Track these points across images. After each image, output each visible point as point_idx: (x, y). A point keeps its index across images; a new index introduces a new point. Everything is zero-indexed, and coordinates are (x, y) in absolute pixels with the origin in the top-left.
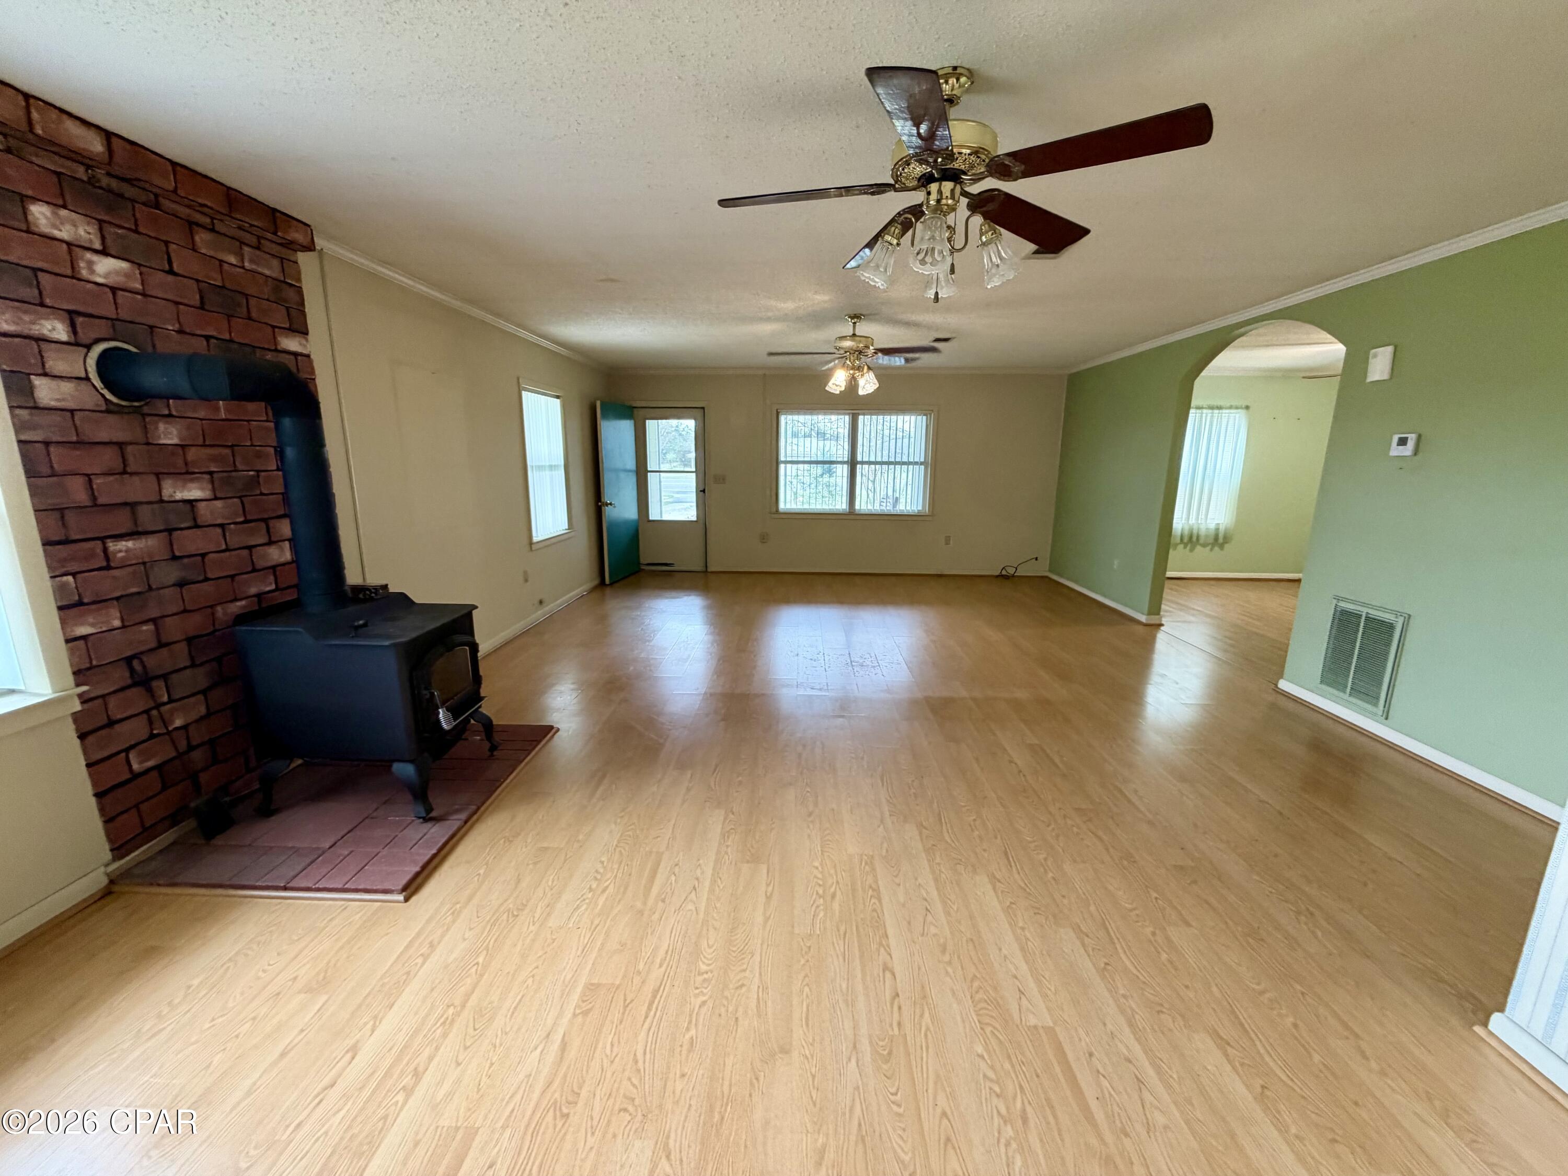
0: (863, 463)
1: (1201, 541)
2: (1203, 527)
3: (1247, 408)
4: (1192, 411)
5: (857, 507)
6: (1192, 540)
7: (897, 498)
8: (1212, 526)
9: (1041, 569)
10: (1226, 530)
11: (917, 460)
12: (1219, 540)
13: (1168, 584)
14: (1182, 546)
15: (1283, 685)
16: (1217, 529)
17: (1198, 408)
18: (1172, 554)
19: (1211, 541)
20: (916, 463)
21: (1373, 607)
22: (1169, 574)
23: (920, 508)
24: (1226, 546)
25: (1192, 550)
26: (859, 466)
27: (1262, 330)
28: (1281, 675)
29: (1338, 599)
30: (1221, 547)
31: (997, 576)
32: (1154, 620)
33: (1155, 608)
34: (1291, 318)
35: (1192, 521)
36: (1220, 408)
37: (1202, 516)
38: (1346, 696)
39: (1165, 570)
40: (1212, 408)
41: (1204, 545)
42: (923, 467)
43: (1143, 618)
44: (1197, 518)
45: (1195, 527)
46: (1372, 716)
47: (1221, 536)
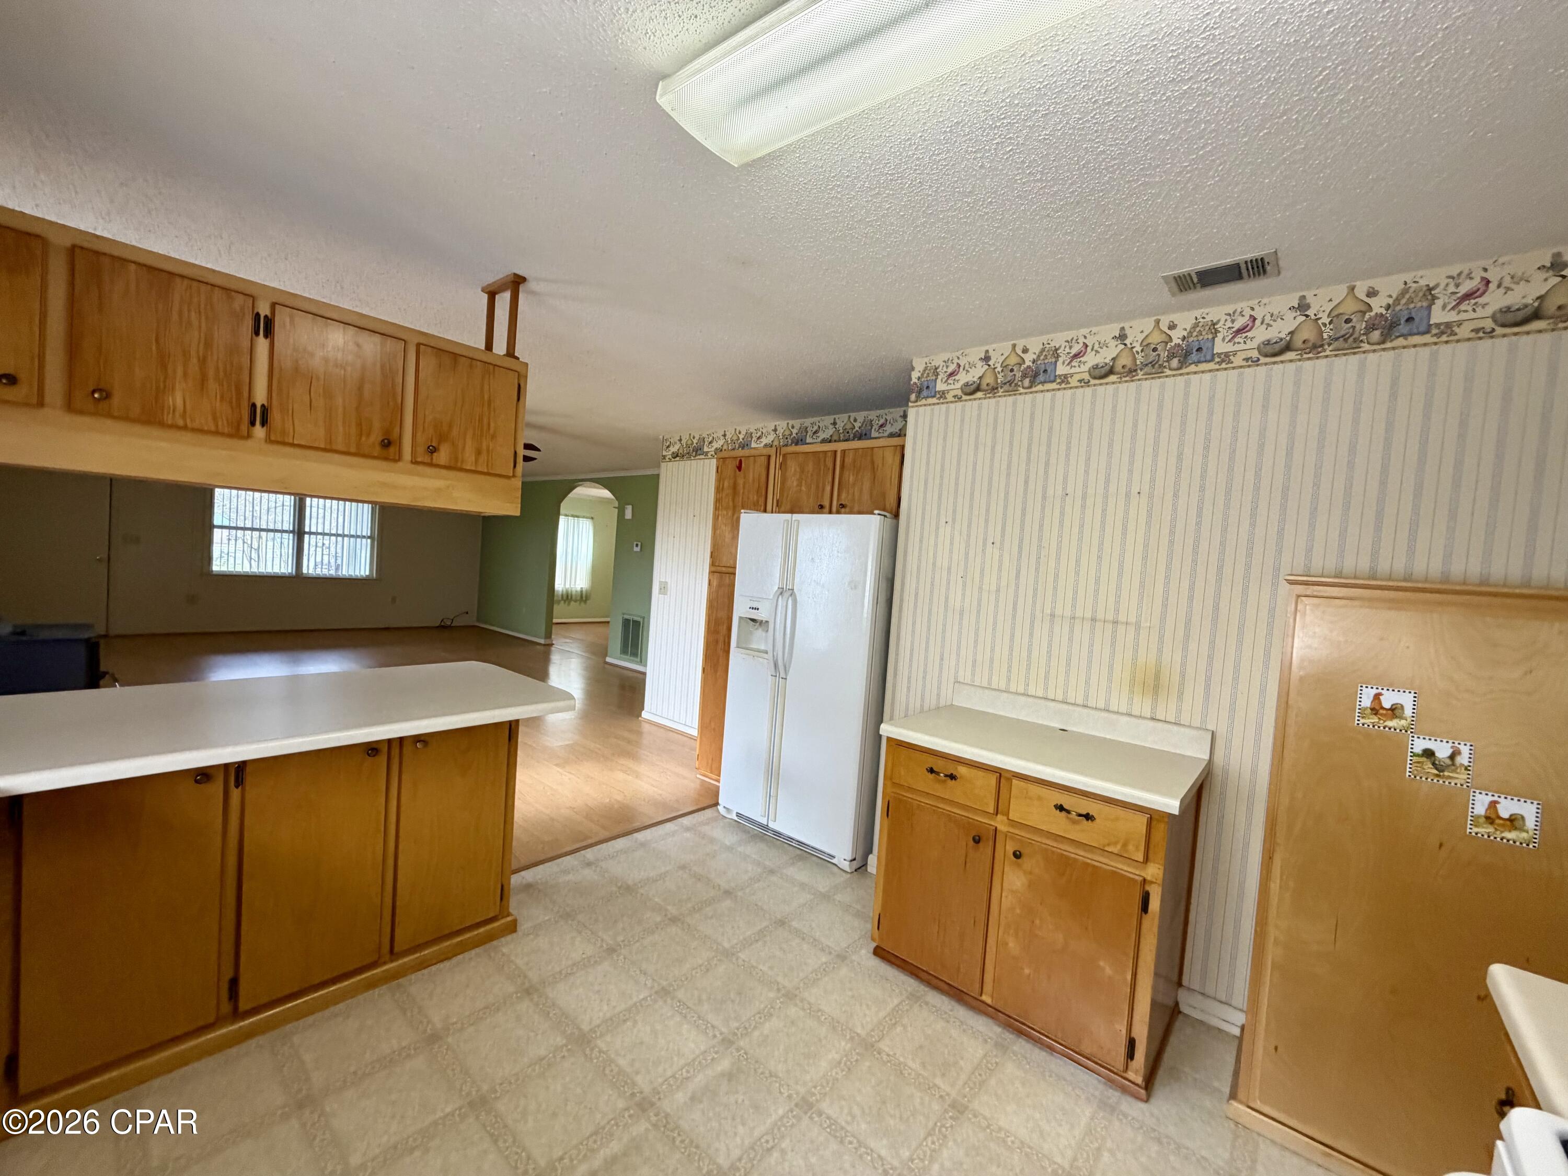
0: (310, 533)
1: (574, 598)
2: (573, 589)
3: (592, 518)
4: (561, 517)
5: (305, 571)
6: (568, 597)
7: (339, 565)
8: (579, 589)
9: (471, 620)
10: (586, 591)
11: (364, 534)
12: (583, 598)
13: (554, 627)
14: (562, 602)
15: (608, 659)
16: (582, 591)
17: (566, 515)
18: (555, 607)
19: (579, 598)
20: (364, 537)
21: (634, 615)
22: (555, 621)
23: (367, 573)
24: (588, 602)
25: (569, 604)
26: (306, 537)
27: (588, 483)
28: (606, 655)
29: (624, 614)
30: (585, 601)
31: (438, 627)
32: (548, 642)
33: (548, 635)
34: (598, 483)
35: (568, 586)
36: (578, 517)
37: (573, 583)
38: (628, 657)
39: (552, 618)
40: (573, 516)
41: (576, 601)
42: (369, 541)
43: (542, 641)
44: (570, 585)
45: (570, 590)
46: (637, 663)
47: (584, 596)
